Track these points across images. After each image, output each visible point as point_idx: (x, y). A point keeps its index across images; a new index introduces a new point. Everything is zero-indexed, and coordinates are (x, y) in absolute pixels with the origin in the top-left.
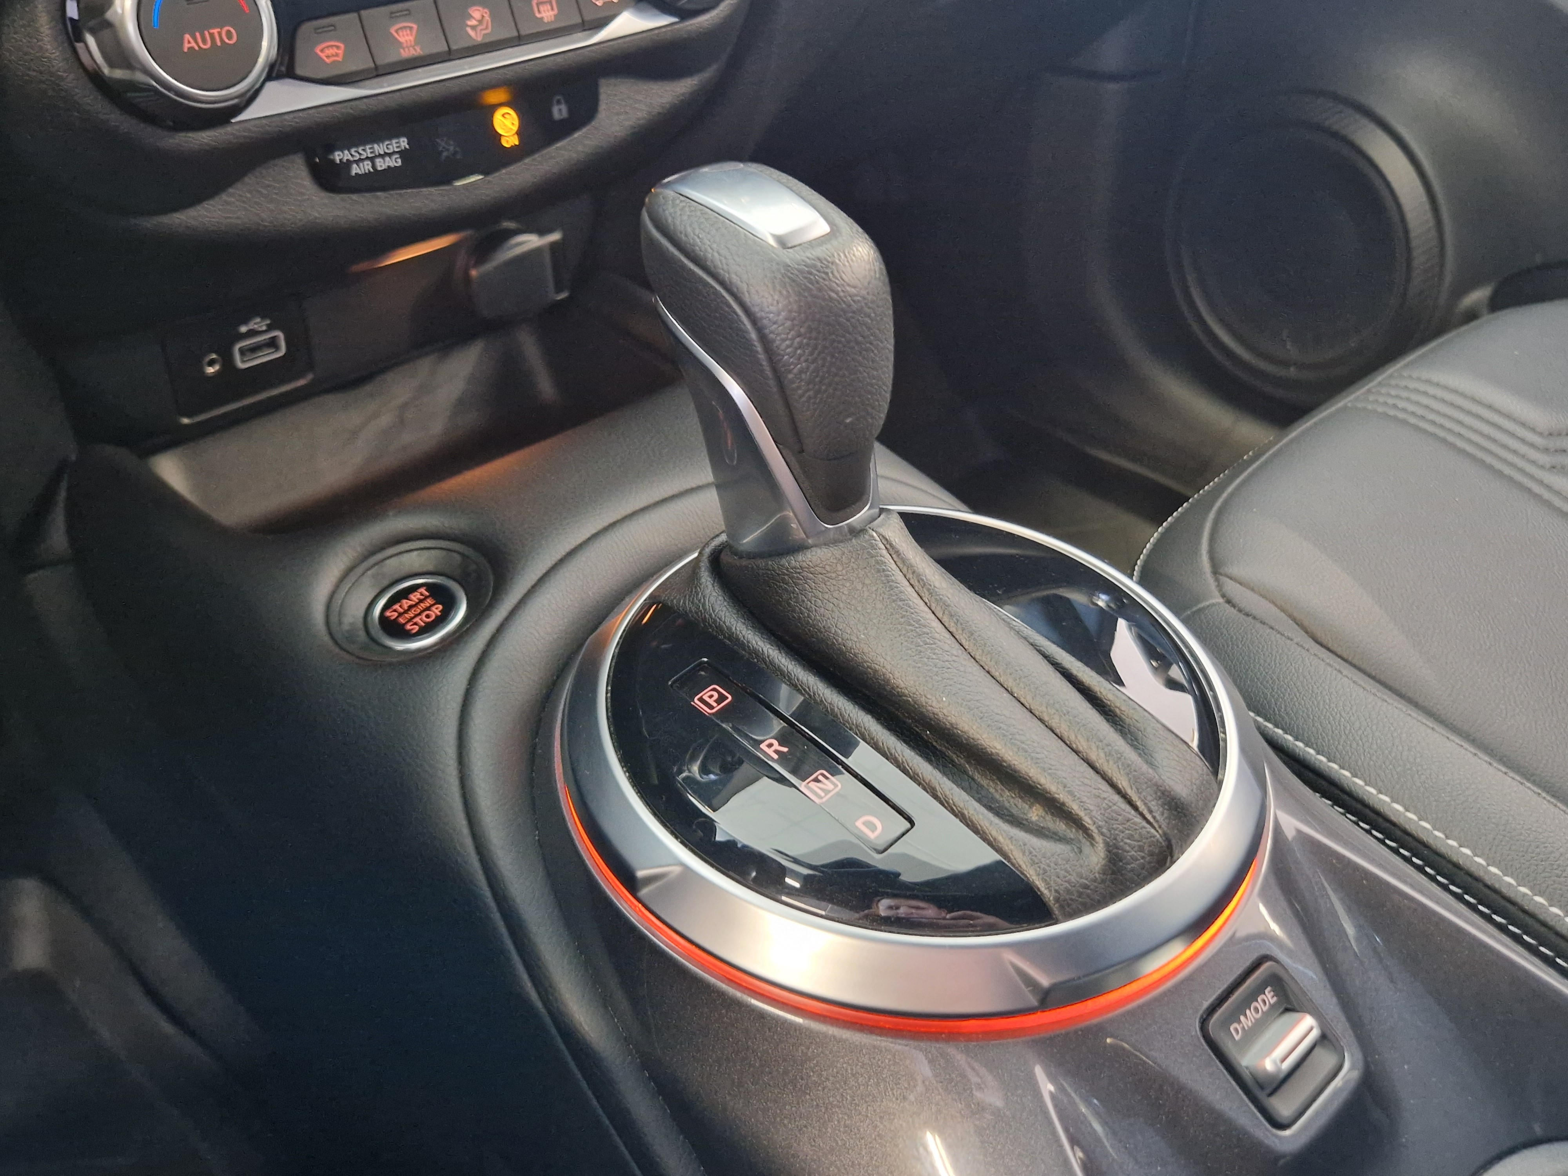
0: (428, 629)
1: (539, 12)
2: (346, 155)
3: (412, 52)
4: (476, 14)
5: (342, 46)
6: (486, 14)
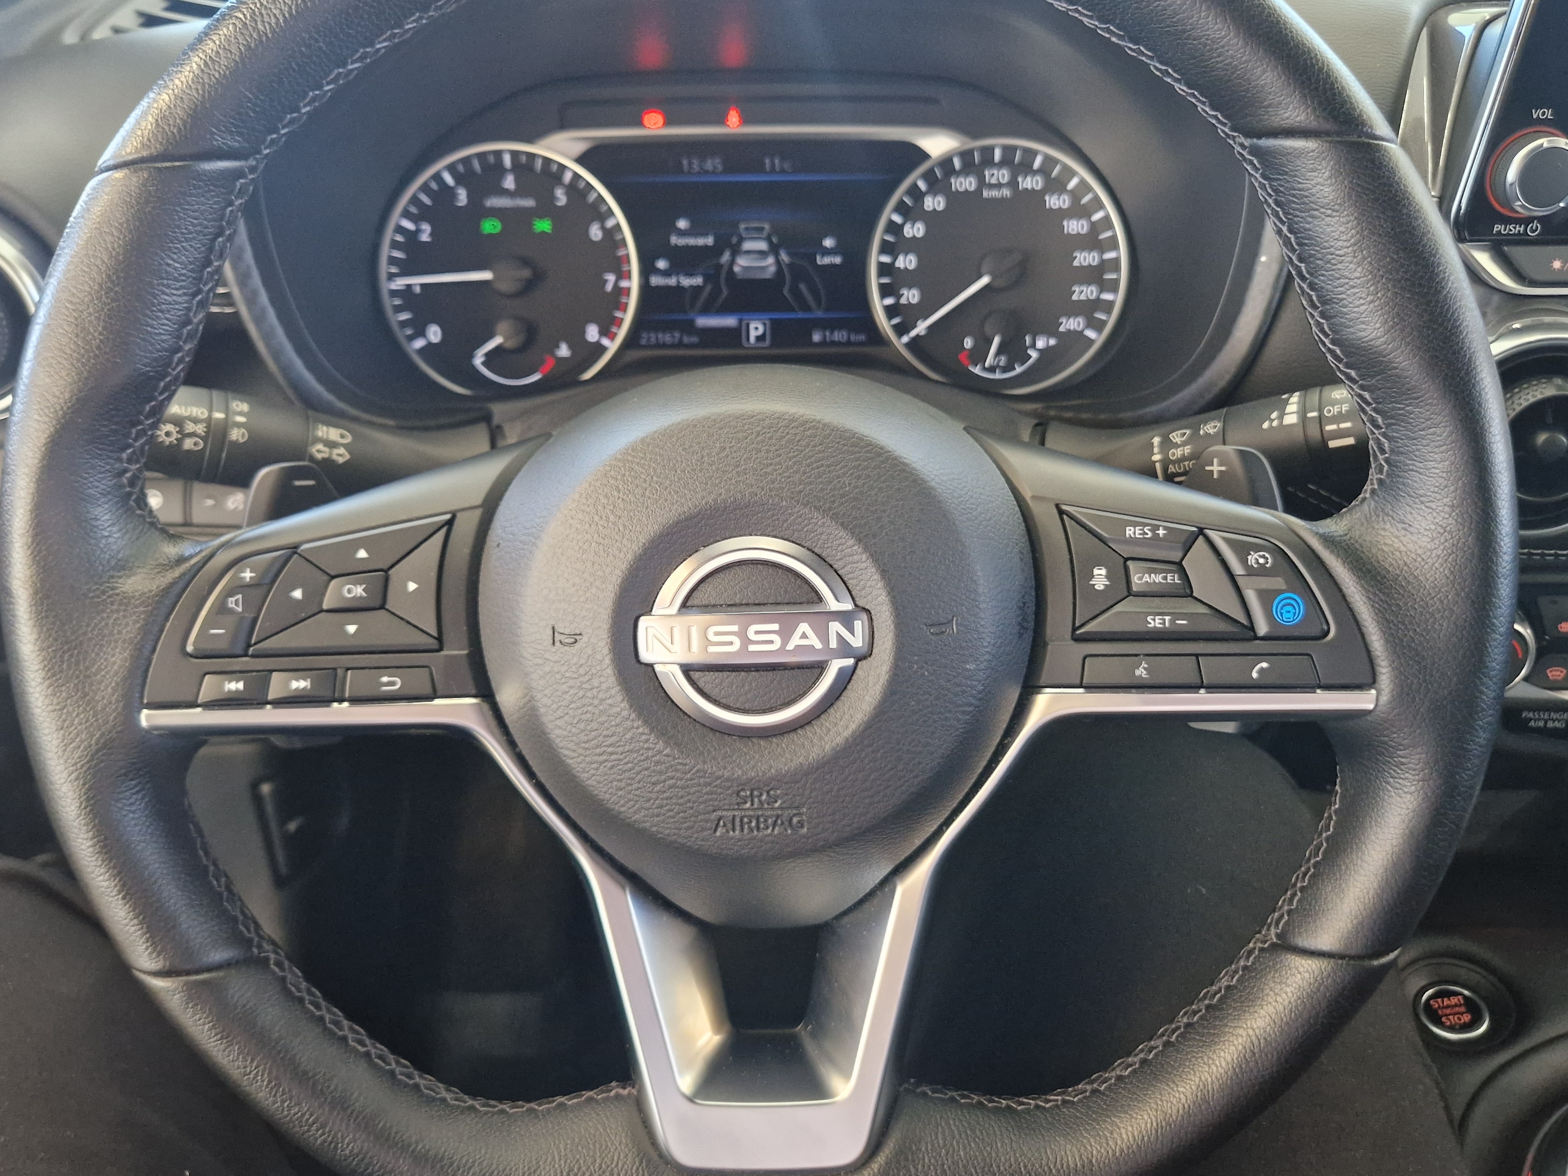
0: (1452, 1029)
2: (1530, 715)
5: (1563, 671)
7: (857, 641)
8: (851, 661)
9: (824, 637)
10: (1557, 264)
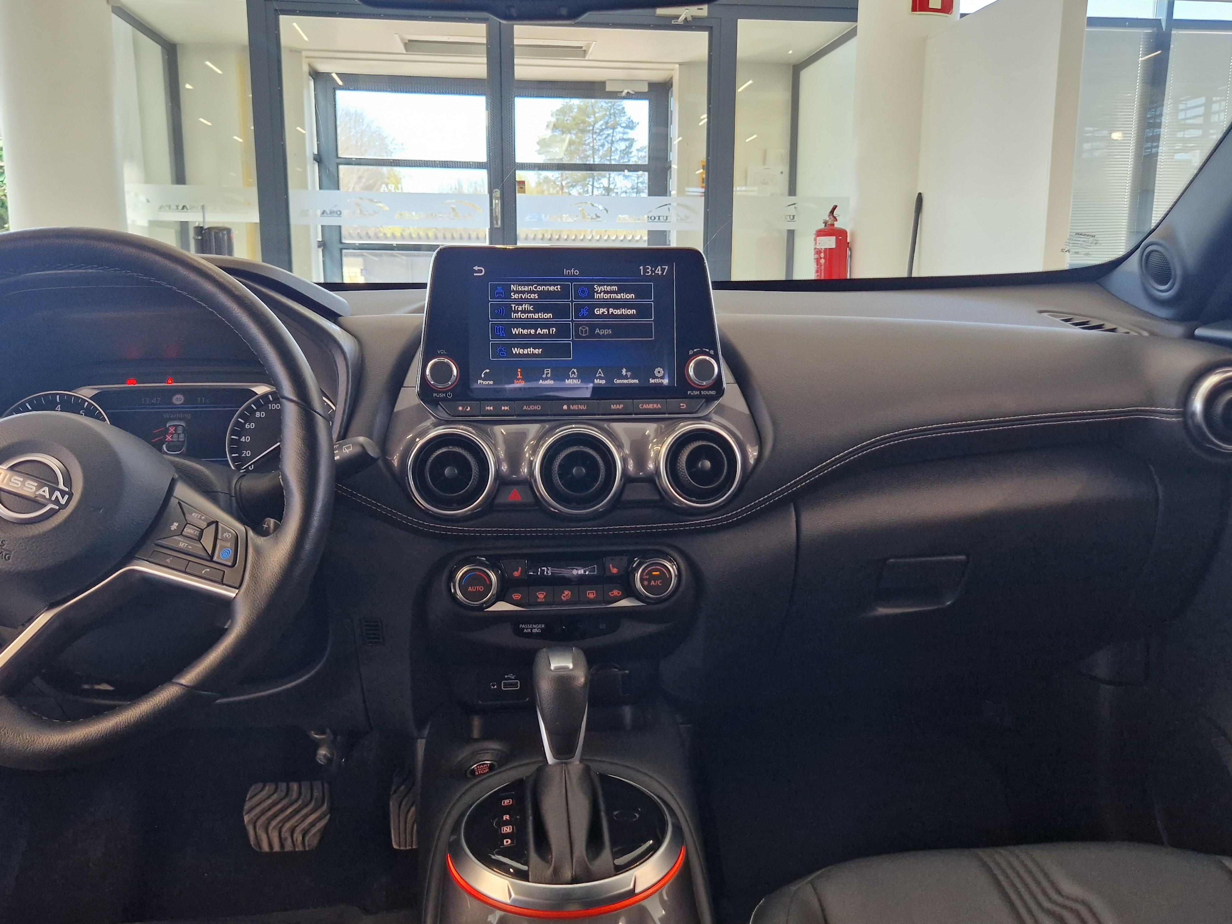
1: (589, 596)
2: (523, 626)
3: (541, 600)
4: (566, 592)
5: (520, 595)
6: (570, 593)
7: (63, 501)
8: (57, 508)
9: (51, 494)
10: (460, 408)
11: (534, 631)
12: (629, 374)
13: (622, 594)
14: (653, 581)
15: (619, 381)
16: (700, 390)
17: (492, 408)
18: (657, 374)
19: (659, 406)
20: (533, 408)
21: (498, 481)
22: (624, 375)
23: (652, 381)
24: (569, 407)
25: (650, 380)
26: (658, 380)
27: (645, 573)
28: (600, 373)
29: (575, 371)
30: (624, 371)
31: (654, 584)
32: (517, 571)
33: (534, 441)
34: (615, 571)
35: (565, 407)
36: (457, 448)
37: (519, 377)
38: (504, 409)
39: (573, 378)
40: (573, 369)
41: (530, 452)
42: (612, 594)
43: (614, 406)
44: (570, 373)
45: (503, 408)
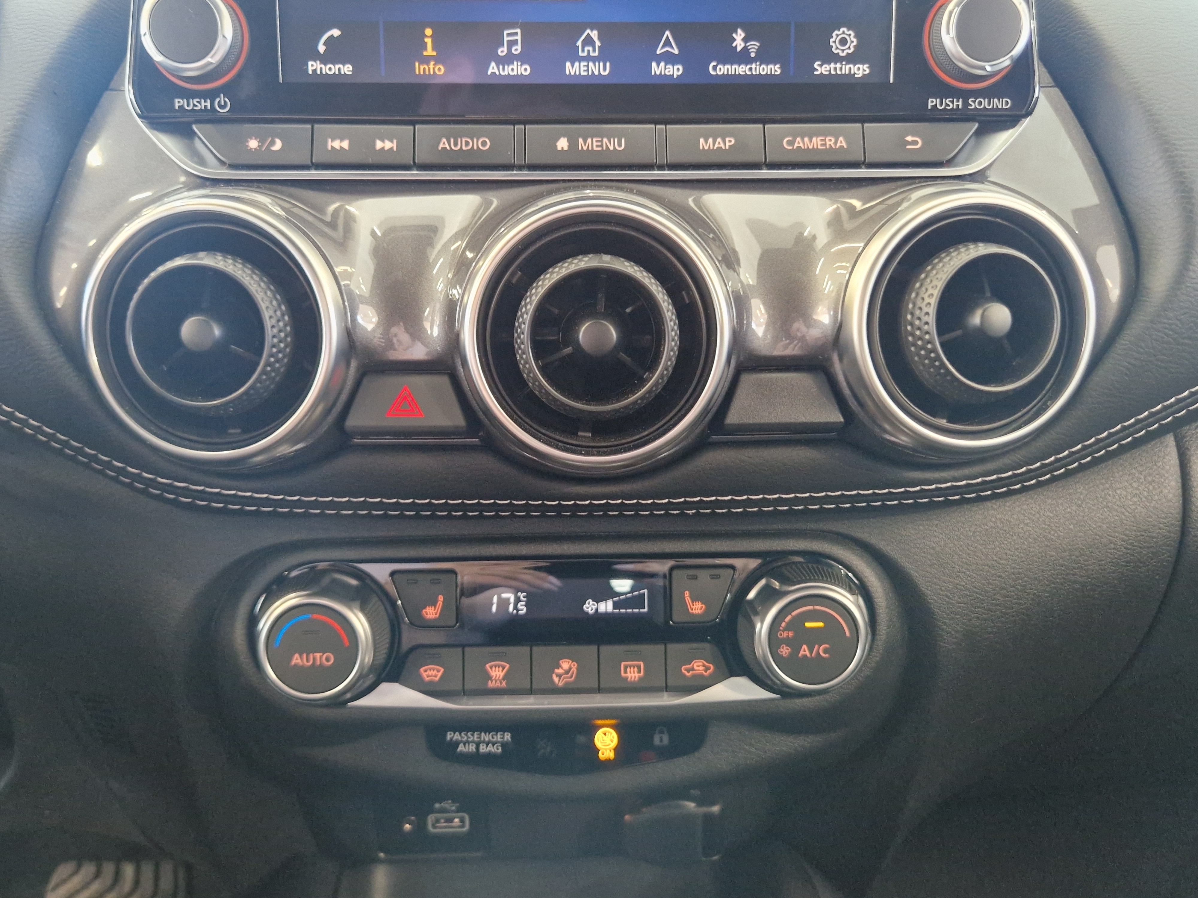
1: (626, 672)
2: (457, 736)
3: (498, 684)
4: (565, 665)
5: (442, 670)
6: (575, 666)
10: (253, 144)
11: (483, 749)
12: (754, 46)
13: (715, 668)
14: (805, 647)
15: (723, 69)
16: (965, 95)
17: (345, 144)
18: (836, 48)
19: (842, 142)
20: (467, 144)
21: (354, 364)
22: (739, 49)
23: (821, 69)
24: (573, 143)
25: (816, 65)
26: (838, 65)
27: (783, 624)
28: (667, 43)
29: (594, 34)
30: (739, 39)
31: (807, 653)
32: (434, 604)
33: (462, 241)
34: (697, 608)
35: (563, 144)
36: (220, 258)
37: (429, 52)
38: (383, 148)
39: (588, 58)
40: (588, 31)
41: (450, 276)
42: (688, 671)
43: (706, 141)
44: (579, 43)
45: (379, 145)
